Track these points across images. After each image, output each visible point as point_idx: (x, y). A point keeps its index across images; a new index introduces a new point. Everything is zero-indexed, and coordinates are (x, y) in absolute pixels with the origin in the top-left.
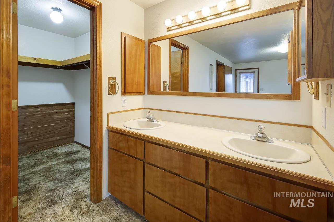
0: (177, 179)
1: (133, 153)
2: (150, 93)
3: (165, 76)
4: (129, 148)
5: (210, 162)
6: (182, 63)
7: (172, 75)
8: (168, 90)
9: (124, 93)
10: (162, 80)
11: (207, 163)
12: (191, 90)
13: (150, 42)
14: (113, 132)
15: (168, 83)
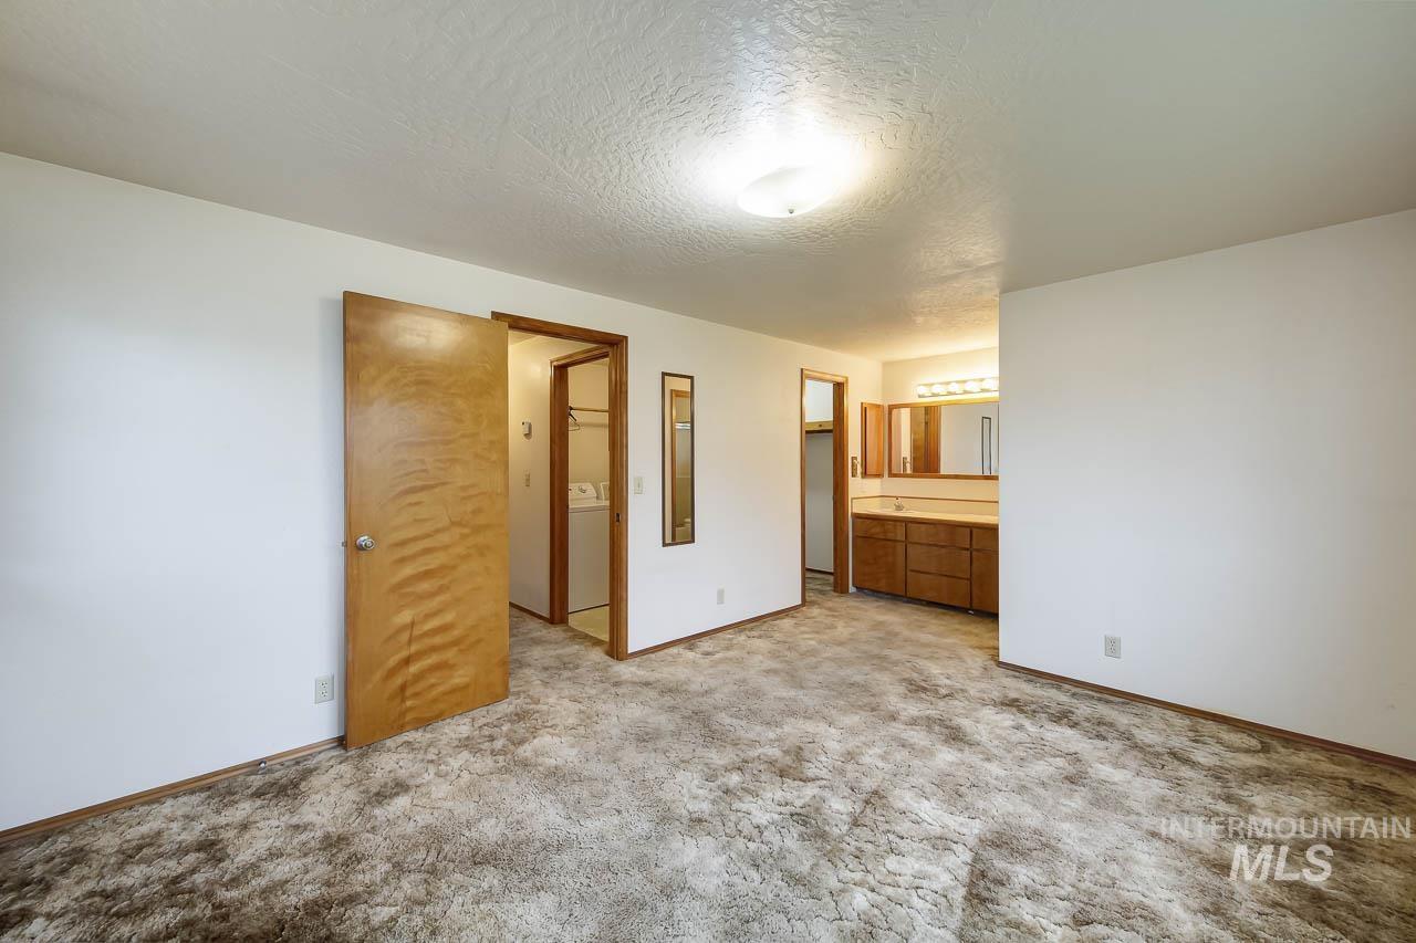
0: (943, 551)
1: (890, 536)
2: (891, 475)
3: (905, 449)
4: (885, 532)
5: (975, 530)
6: (926, 423)
7: (915, 448)
8: (909, 471)
9: (865, 474)
10: (903, 456)
11: (971, 532)
12: (943, 471)
13: (891, 408)
14: (857, 516)
15: (909, 460)
